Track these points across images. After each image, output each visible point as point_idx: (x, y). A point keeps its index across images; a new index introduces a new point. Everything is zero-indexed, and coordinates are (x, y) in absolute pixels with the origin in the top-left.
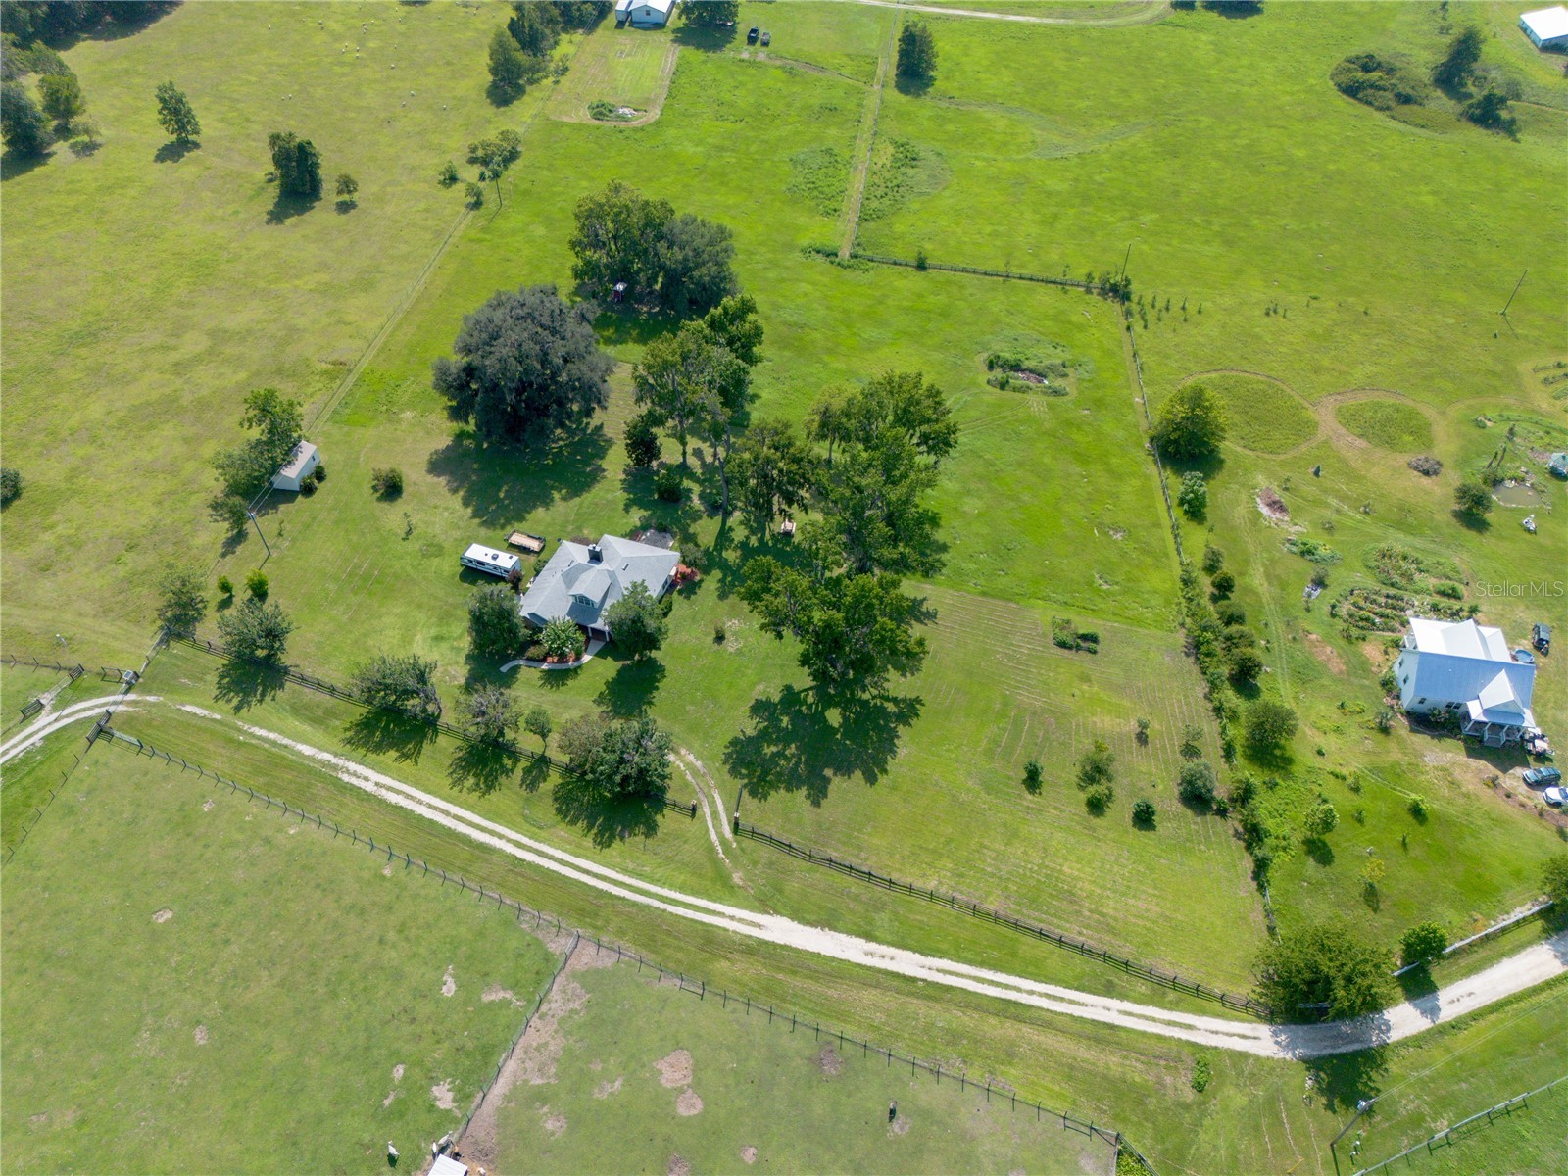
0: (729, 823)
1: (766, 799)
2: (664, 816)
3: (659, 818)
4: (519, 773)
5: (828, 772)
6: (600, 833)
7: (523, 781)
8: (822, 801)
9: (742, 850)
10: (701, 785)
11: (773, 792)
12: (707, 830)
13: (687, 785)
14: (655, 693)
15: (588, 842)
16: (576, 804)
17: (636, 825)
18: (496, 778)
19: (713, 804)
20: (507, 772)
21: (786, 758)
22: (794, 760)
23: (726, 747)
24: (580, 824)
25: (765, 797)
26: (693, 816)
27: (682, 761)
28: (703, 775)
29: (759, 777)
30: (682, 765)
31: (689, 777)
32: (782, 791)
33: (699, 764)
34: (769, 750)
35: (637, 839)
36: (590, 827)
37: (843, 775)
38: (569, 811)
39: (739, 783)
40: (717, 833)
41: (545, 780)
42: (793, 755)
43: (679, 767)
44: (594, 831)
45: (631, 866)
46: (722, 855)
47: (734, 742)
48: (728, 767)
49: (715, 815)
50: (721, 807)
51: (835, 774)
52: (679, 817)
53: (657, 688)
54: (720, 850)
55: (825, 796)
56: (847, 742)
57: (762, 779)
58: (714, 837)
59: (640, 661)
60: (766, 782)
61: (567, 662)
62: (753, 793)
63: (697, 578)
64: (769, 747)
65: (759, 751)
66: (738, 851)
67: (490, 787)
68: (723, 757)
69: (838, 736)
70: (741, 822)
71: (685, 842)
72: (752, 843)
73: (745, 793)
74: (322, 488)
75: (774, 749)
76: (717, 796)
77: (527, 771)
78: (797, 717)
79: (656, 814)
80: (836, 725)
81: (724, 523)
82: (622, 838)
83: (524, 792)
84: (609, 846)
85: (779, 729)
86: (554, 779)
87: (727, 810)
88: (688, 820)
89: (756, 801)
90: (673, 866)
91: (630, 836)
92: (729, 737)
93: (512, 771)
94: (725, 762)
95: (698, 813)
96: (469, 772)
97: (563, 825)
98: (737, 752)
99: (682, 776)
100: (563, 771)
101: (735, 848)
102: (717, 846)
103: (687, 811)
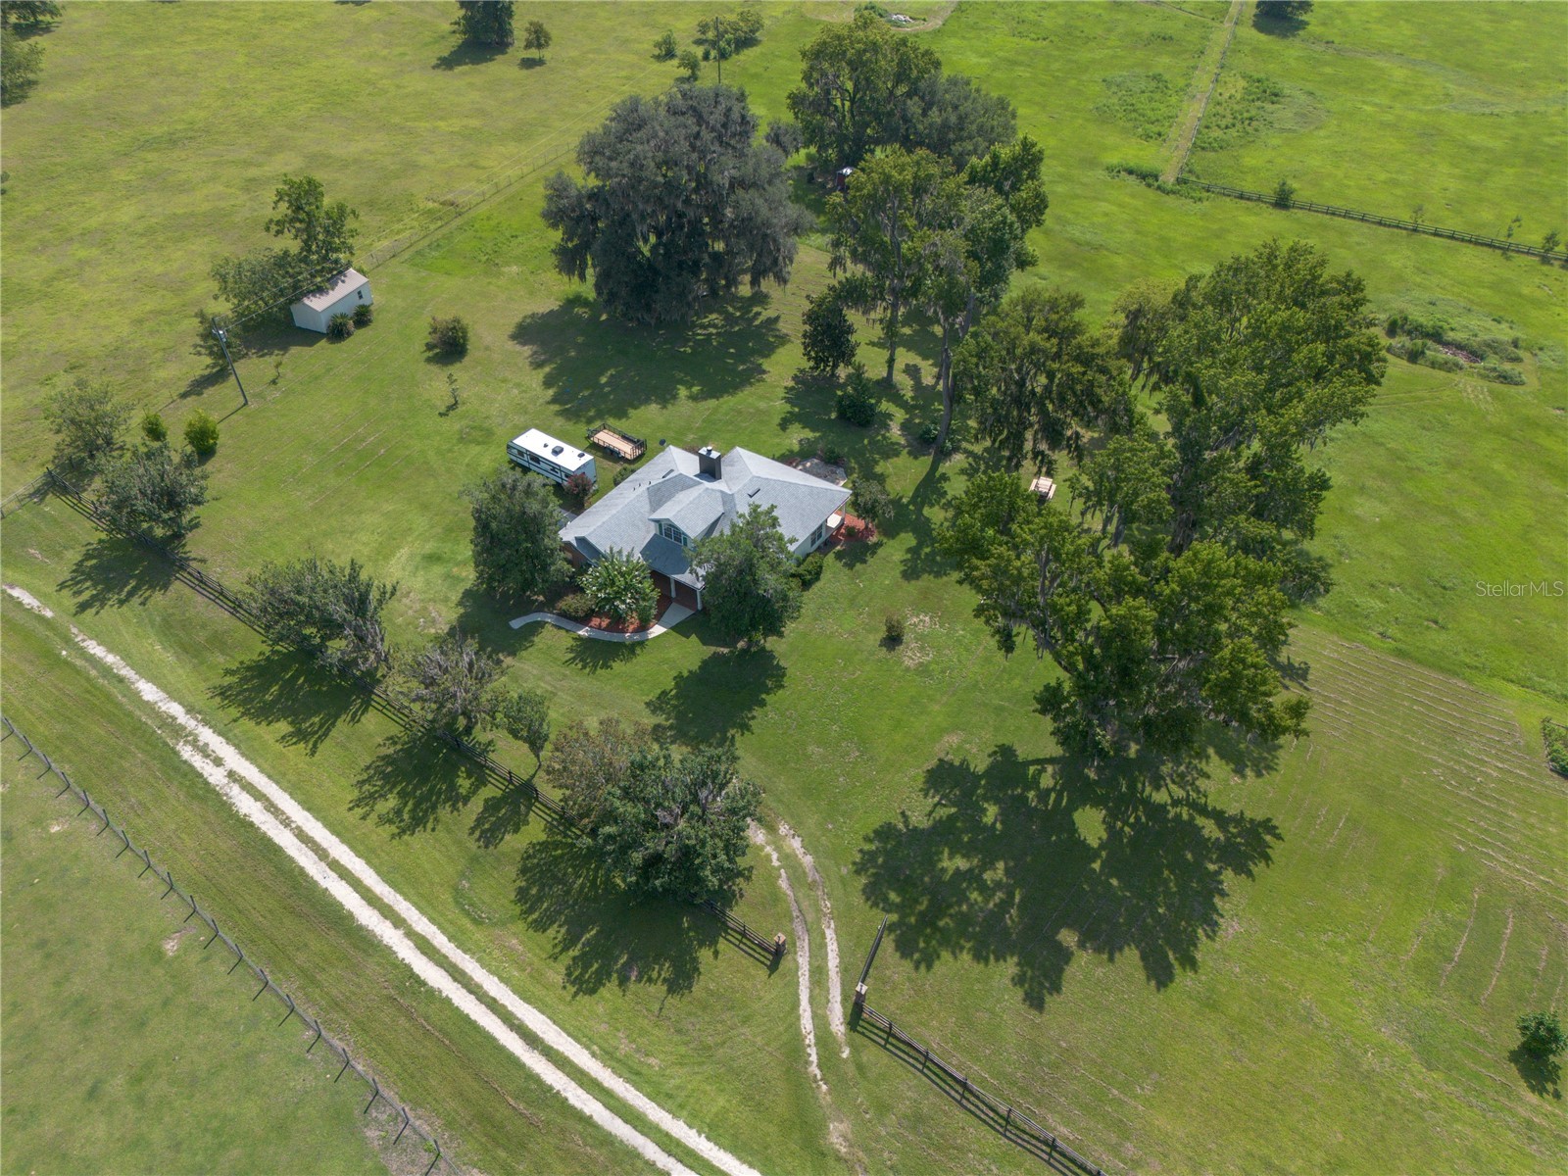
0: (844, 1000)
1: (929, 967)
2: (716, 954)
3: (705, 955)
4: (476, 805)
5: (1068, 938)
6: (584, 960)
7: (479, 821)
8: (1048, 998)
9: (861, 1068)
10: (805, 904)
11: (946, 955)
12: (796, 1004)
13: (776, 897)
14: (757, 712)
15: (556, 974)
16: (558, 889)
17: (656, 960)
18: (434, 808)
19: (818, 951)
20: (457, 800)
21: (983, 888)
22: (999, 895)
23: (867, 839)
24: (551, 932)
25: (928, 960)
26: (773, 967)
27: (778, 849)
28: (812, 886)
29: (922, 915)
30: (775, 856)
31: (783, 883)
32: (966, 957)
33: (808, 861)
34: (953, 863)
35: (652, 989)
36: (569, 942)
37: (1098, 950)
38: (539, 899)
39: (881, 918)
40: (815, 1016)
41: (516, 831)
42: (998, 885)
43: (768, 858)
44: (575, 952)
45: (624, 1048)
46: (814, 1070)
47: (885, 833)
48: (864, 880)
49: (818, 974)
50: (833, 961)
51: (1081, 945)
52: (747, 962)
53: (762, 704)
54: (814, 1058)
55: (1056, 988)
56: (1114, 882)
57: (928, 920)
58: (806, 1023)
59: (744, 651)
60: (936, 929)
61: (624, 631)
62: (905, 948)
63: (873, 539)
64: (951, 857)
65: (930, 861)
66: (851, 1070)
67: (418, 822)
68: (858, 858)
69: (1096, 866)
70: (867, 1006)
71: (746, 1020)
72: (884, 1058)
73: (888, 944)
75: (961, 863)
76: (830, 934)
77: (491, 806)
78: (1014, 809)
79: (701, 944)
80: (1094, 843)
81: (934, 467)
82: (623, 981)
83: (472, 845)
84: (592, 991)
85: (977, 826)
86: (535, 829)
87: (845, 970)
88: (763, 973)
89: (908, 965)
90: (709, 1069)
91: (639, 980)
92: (876, 821)
93: (466, 800)
94: (859, 869)
95: (785, 964)
96: (394, 786)
97: (521, 926)
98: (887, 853)
99: (772, 878)
100: (553, 819)
101: (845, 1061)
102: (809, 1046)
103: (763, 953)
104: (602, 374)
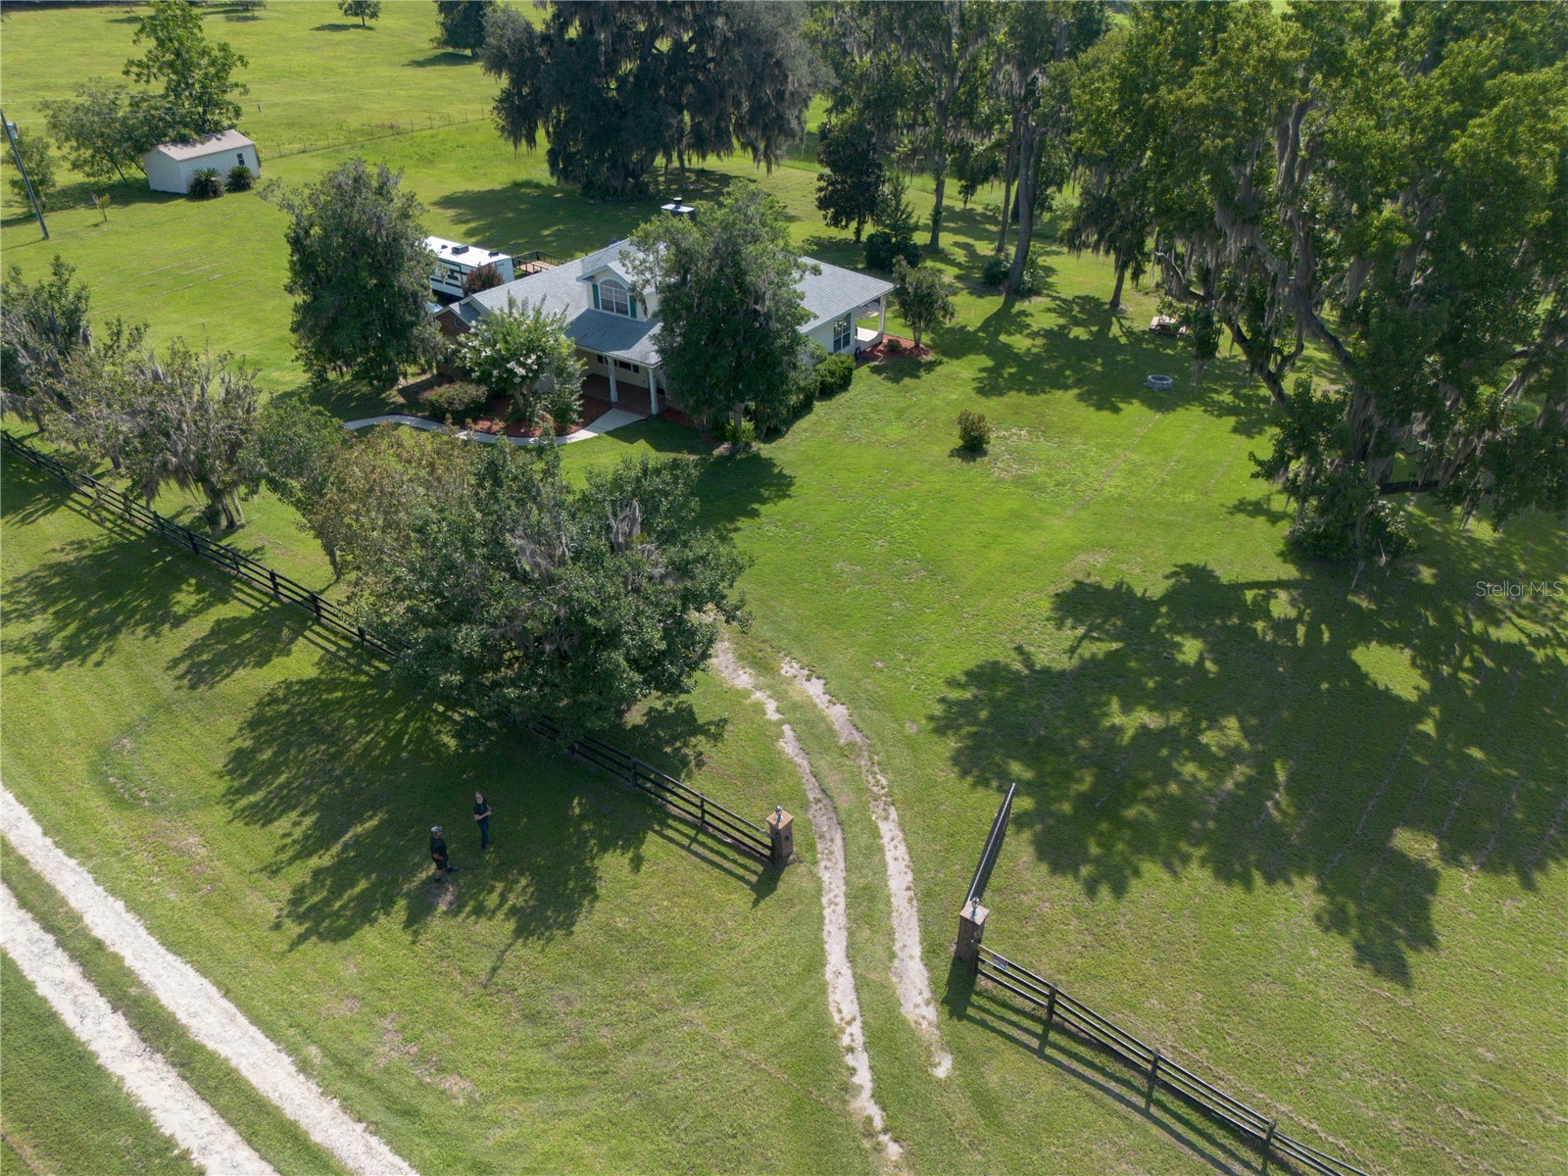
0: (930, 952)
1: (1119, 890)
2: (637, 863)
3: (612, 865)
4: (199, 627)
5: (1415, 845)
6: (339, 876)
7: (191, 652)
8: (1412, 958)
9: (985, 1103)
10: (832, 780)
11: (1151, 869)
12: (816, 960)
13: (772, 767)
14: (744, 523)
15: (267, 901)
16: (317, 751)
17: (500, 873)
18: (114, 632)
19: (865, 857)
20: (160, 617)
21: (1202, 756)
22: (1241, 772)
23: (952, 683)
24: (282, 825)
25: (1116, 879)
26: (765, 886)
27: (778, 696)
28: (849, 751)
29: (1084, 801)
30: (771, 706)
31: (788, 746)
32: (1198, 875)
33: (838, 714)
34: (1129, 720)
35: (482, 928)
36: (307, 848)
37: (1490, 867)
38: (274, 768)
39: (987, 804)
40: (861, 985)
41: (259, 665)
42: (1234, 755)
43: (759, 709)
44: (324, 860)
45: (386, 1052)
46: (864, 1104)
47: (986, 676)
48: (952, 743)
49: (867, 903)
50: (899, 878)
51: (1451, 857)
52: (706, 877)
53: (754, 514)
54: (864, 1078)
55: (1424, 938)
56: (1476, 753)
57: (1101, 807)
58: (842, 999)
59: (726, 458)
60: (1120, 823)
61: (527, 435)
62: (1058, 853)
63: (930, 357)
64: (1126, 709)
65: (1087, 718)
66: (962, 1110)
67: (74, 650)
68: (938, 710)
69: (1428, 727)
71: (695, 993)
72: (1043, 1080)
73: (1019, 848)
74: (229, 201)
75: (1147, 718)
76: (889, 830)
77: (225, 630)
78: (1231, 643)
79: (604, 847)
80: (1411, 696)
82: (417, 917)
83: (166, 684)
84: (343, 934)
85: (1168, 667)
86: (302, 661)
87: (926, 895)
88: (740, 898)
89: (1068, 887)
90: (594, 1104)
91: (455, 910)
92: (971, 657)
93: (179, 621)
94: (943, 727)
95: (792, 880)
96: (54, 603)
97: (220, 814)
98: (995, 704)
99: (768, 735)
100: (340, 647)
101: (944, 1085)
102: (851, 1050)
103: (742, 860)
104: (546, 228)
